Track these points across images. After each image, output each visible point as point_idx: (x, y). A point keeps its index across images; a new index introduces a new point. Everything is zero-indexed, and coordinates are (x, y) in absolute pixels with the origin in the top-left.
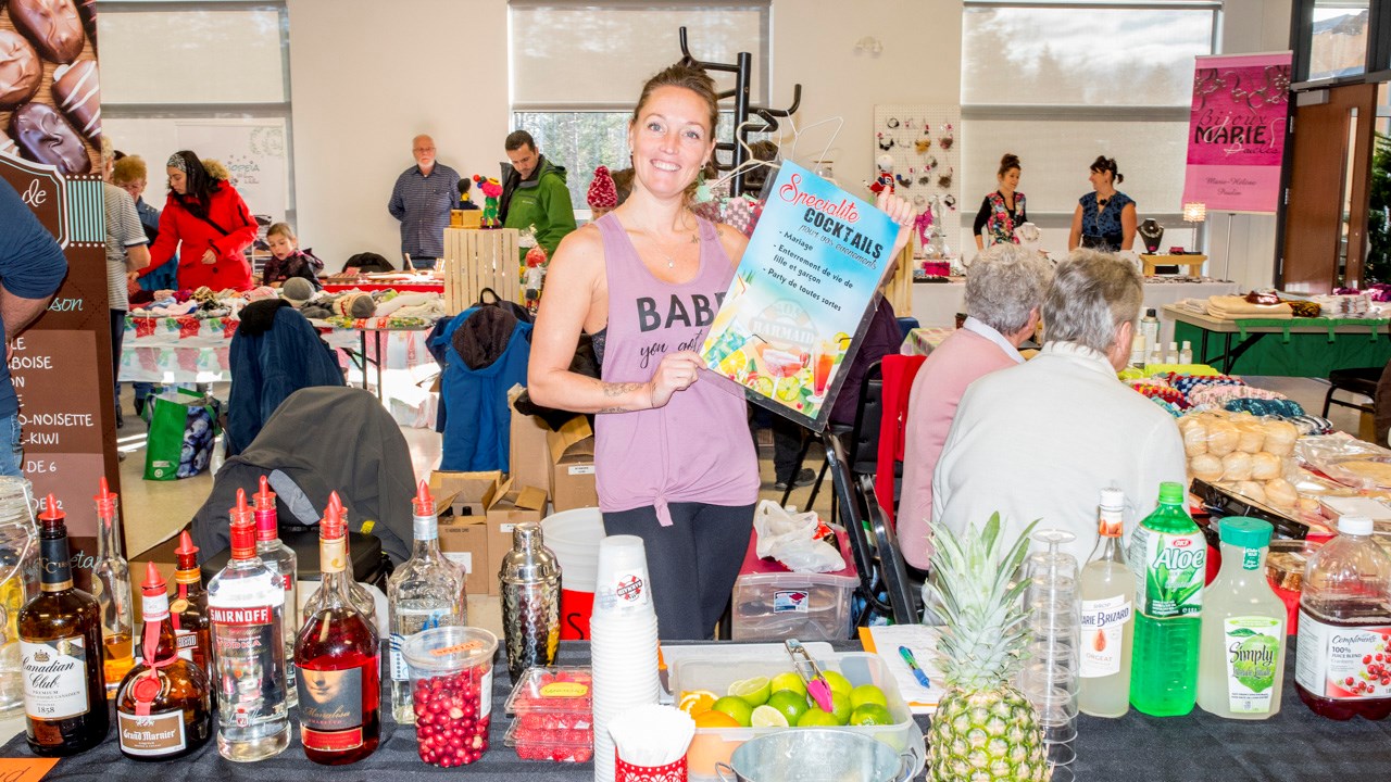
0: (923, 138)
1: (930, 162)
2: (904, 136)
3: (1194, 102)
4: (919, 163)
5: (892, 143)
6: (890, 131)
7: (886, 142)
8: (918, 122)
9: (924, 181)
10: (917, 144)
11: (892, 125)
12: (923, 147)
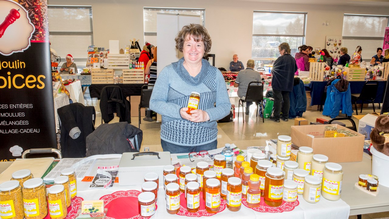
0: (335, 43)
1: (337, 48)
2: (332, 43)
3: (385, 36)
4: (334, 48)
5: (330, 44)
6: (329, 42)
7: (328, 44)
8: (334, 40)
9: (336, 52)
10: (334, 44)
11: (330, 40)
12: (335, 45)
